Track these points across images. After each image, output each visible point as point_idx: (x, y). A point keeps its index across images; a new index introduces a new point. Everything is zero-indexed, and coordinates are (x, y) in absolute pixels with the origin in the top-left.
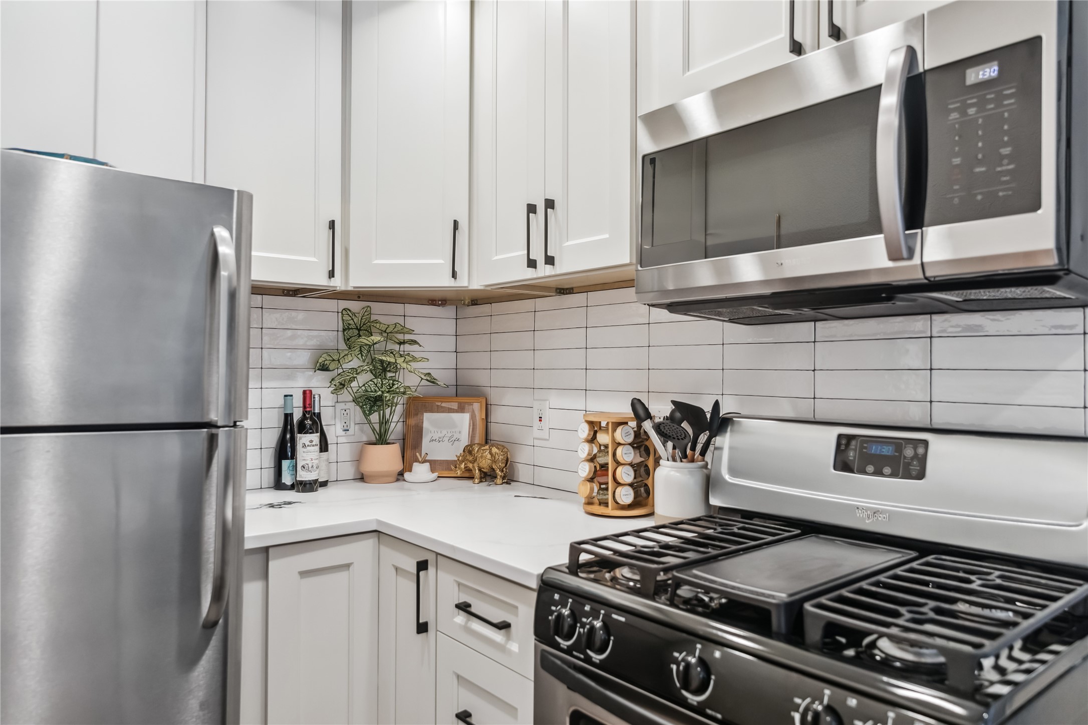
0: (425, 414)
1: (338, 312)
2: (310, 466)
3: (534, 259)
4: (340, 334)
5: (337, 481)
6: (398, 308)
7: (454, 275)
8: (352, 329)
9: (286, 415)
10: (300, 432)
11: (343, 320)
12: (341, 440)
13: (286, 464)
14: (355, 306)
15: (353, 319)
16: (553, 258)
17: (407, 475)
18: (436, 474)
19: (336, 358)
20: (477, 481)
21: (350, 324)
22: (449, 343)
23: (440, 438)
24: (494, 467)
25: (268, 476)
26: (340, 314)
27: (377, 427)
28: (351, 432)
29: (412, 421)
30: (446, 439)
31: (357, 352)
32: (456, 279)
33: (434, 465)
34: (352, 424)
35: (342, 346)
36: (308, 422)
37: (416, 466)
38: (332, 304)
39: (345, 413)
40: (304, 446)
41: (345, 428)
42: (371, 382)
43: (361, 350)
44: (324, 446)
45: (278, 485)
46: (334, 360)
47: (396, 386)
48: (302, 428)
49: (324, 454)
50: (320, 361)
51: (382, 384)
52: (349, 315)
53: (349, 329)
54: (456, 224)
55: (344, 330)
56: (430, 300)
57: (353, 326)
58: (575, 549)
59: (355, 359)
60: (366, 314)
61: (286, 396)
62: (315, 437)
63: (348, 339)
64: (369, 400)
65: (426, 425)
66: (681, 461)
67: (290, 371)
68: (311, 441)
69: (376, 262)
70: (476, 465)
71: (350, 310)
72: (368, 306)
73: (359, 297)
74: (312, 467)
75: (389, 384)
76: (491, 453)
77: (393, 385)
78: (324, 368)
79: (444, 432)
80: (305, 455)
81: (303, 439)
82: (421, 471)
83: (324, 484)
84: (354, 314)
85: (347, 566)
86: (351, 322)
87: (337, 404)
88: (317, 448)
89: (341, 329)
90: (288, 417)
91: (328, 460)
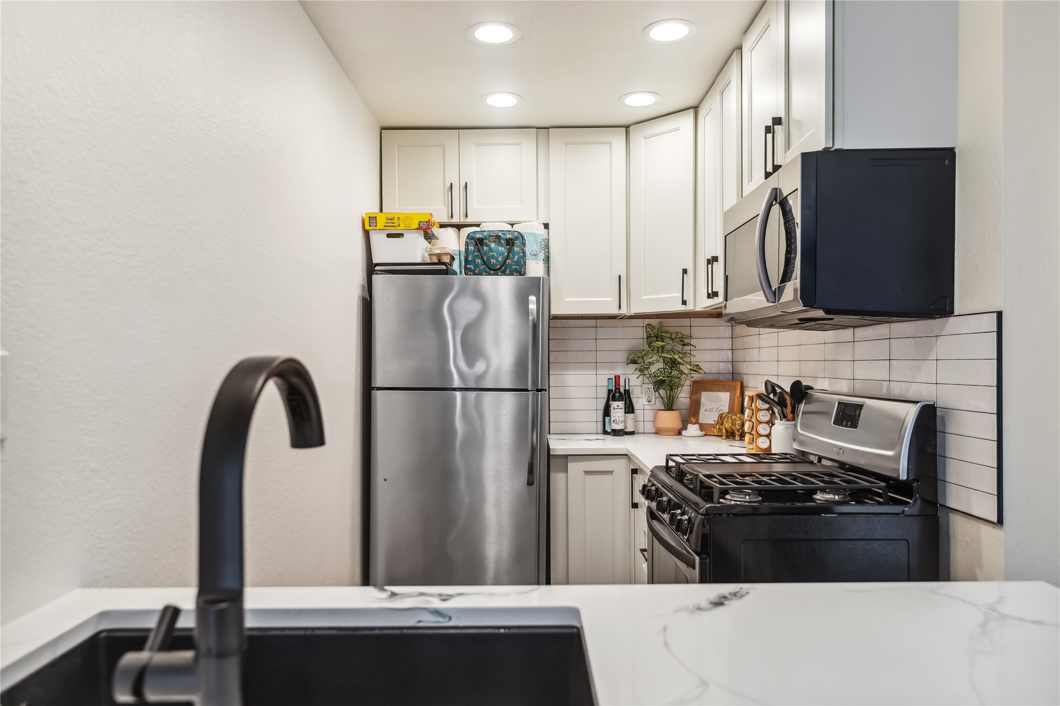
0: (702, 392)
1: (643, 327)
2: (618, 421)
4: (645, 340)
5: (644, 433)
6: (686, 322)
7: (684, 303)
8: (652, 337)
9: (609, 390)
10: (612, 401)
11: (646, 331)
12: (646, 407)
13: (607, 419)
14: (654, 322)
15: (652, 331)
16: (717, 292)
17: (684, 433)
18: (703, 433)
19: (640, 355)
20: (724, 437)
21: (651, 334)
23: (711, 409)
24: (733, 428)
25: (600, 425)
26: (644, 328)
27: (665, 399)
28: (653, 402)
29: (694, 397)
30: (715, 410)
31: (656, 352)
32: (686, 304)
33: (702, 427)
34: (653, 398)
35: (646, 347)
36: (617, 394)
37: (690, 427)
38: (640, 322)
39: (649, 390)
40: (614, 408)
41: (649, 400)
42: (658, 371)
43: (658, 351)
44: (630, 409)
45: (605, 432)
46: (639, 357)
47: (673, 373)
48: (614, 399)
49: (630, 416)
50: (630, 357)
51: (664, 372)
52: (650, 328)
53: (650, 337)
54: (685, 271)
55: (647, 338)
56: (710, 314)
57: (653, 335)
58: (669, 457)
59: (655, 355)
60: (660, 327)
61: (608, 379)
62: (621, 404)
63: (650, 344)
64: (659, 382)
65: (703, 400)
66: (781, 420)
67: (612, 364)
68: (618, 406)
69: (644, 298)
70: (723, 426)
71: (651, 325)
72: (661, 322)
73: (658, 316)
74: (619, 421)
75: (669, 372)
76: (731, 419)
77: (671, 372)
78: (634, 362)
79: (714, 405)
80: (614, 414)
81: (614, 404)
82: (693, 429)
83: (632, 433)
84: (654, 327)
85: (611, 472)
86: (652, 333)
87: (643, 385)
88: (623, 411)
89: (645, 337)
90: (610, 391)
91: (633, 419)
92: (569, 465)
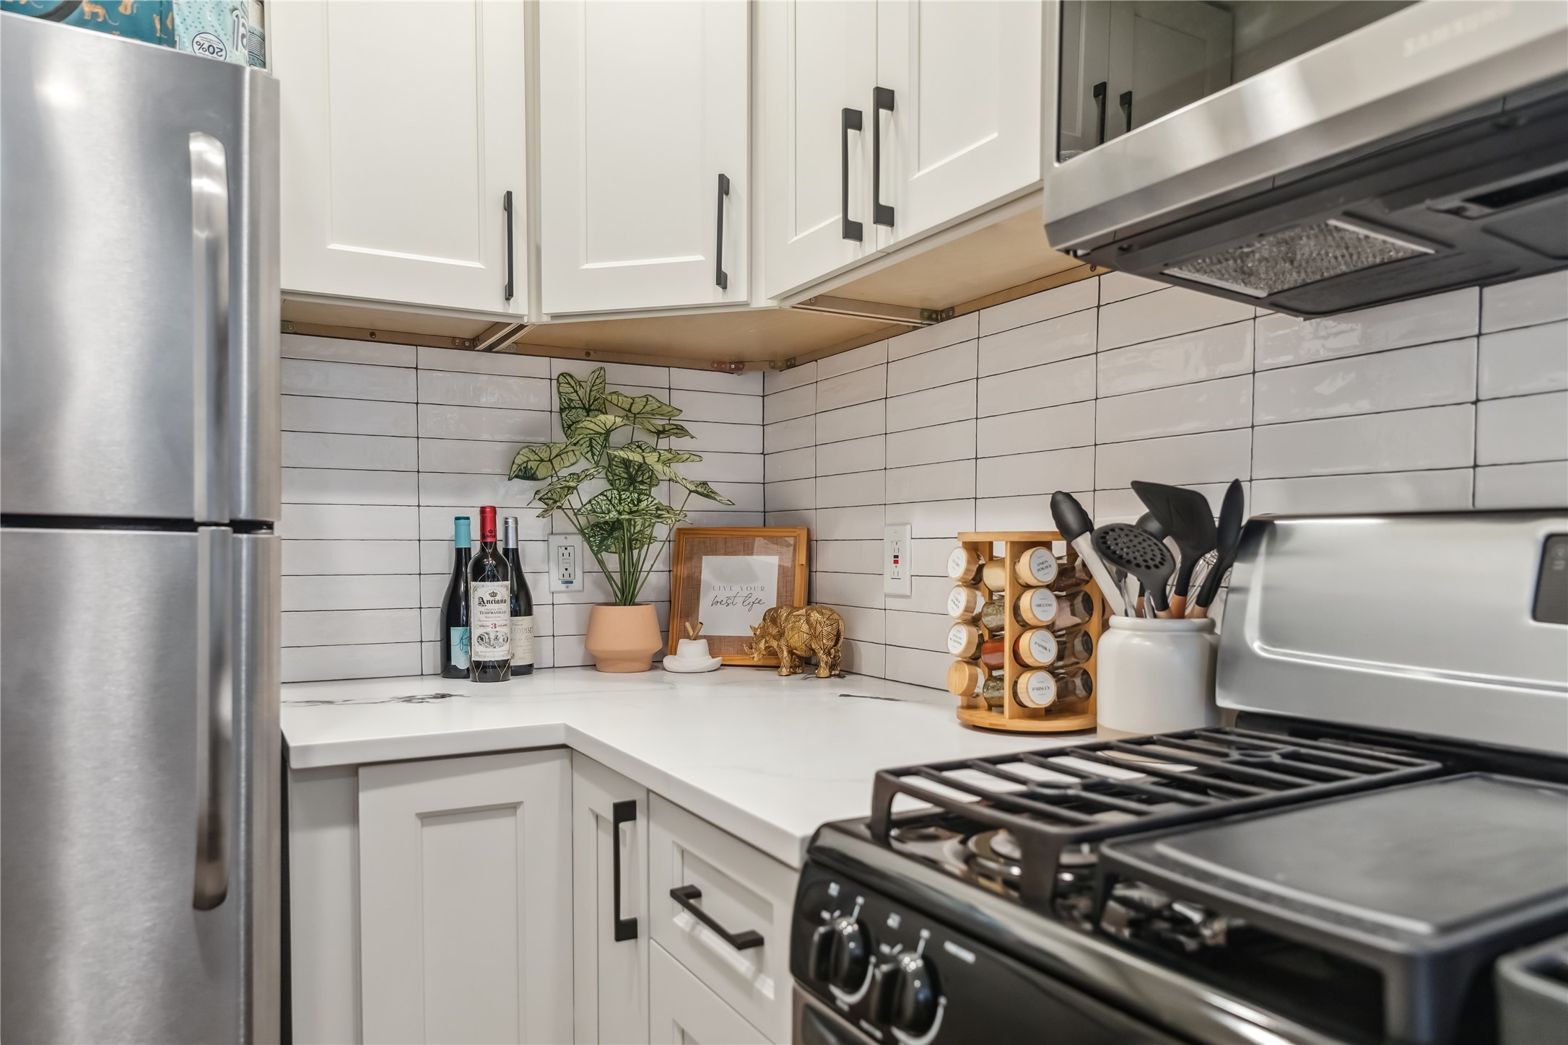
0: (704, 558)
1: (551, 379)
2: (492, 637)
3: (859, 221)
4: (556, 416)
5: (554, 667)
6: (655, 376)
7: (721, 280)
8: (575, 408)
9: (459, 551)
10: (475, 579)
11: (559, 393)
12: (559, 599)
13: (456, 633)
14: (581, 369)
15: (576, 392)
16: (891, 210)
17: (668, 661)
18: (718, 660)
19: (545, 455)
20: (784, 671)
21: (572, 400)
22: (751, 439)
23: (728, 598)
24: (813, 647)
25: (432, 654)
26: (554, 382)
27: (617, 577)
28: (577, 584)
29: (683, 570)
30: (739, 600)
31: (585, 448)
32: (725, 287)
33: (715, 645)
34: (579, 573)
35: (559, 436)
36: (490, 562)
37: (685, 646)
38: (540, 365)
39: (566, 553)
40: (482, 602)
41: (567, 578)
42: (601, 497)
43: (591, 446)
44: (521, 603)
45: (448, 670)
46: (542, 460)
47: (645, 503)
48: (480, 573)
49: (523, 621)
50: (518, 461)
51: (620, 499)
52: (569, 384)
53: (570, 408)
54: (724, 185)
55: (562, 410)
56: (714, 362)
57: (577, 404)
58: (887, 784)
59: (583, 459)
60: (598, 381)
61: (457, 519)
62: (502, 589)
63: (569, 427)
64: (601, 528)
65: (706, 576)
66: (1155, 616)
67: (463, 477)
68: (494, 595)
69: (585, 266)
70: (783, 642)
71: (571, 376)
72: (601, 368)
73: (588, 354)
74: (496, 638)
75: (632, 500)
76: (808, 622)
77: (640, 501)
78: (526, 474)
79: (736, 588)
80: (483, 617)
81: (481, 590)
82: (691, 653)
83: (527, 670)
84: (579, 383)
85: (512, 808)
86: (574, 396)
87: (551, 537)
88: (506, 607)
89: (556, 407)
90: (461, 555)
91: (531, 630)
92: (365, 798)
